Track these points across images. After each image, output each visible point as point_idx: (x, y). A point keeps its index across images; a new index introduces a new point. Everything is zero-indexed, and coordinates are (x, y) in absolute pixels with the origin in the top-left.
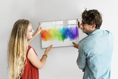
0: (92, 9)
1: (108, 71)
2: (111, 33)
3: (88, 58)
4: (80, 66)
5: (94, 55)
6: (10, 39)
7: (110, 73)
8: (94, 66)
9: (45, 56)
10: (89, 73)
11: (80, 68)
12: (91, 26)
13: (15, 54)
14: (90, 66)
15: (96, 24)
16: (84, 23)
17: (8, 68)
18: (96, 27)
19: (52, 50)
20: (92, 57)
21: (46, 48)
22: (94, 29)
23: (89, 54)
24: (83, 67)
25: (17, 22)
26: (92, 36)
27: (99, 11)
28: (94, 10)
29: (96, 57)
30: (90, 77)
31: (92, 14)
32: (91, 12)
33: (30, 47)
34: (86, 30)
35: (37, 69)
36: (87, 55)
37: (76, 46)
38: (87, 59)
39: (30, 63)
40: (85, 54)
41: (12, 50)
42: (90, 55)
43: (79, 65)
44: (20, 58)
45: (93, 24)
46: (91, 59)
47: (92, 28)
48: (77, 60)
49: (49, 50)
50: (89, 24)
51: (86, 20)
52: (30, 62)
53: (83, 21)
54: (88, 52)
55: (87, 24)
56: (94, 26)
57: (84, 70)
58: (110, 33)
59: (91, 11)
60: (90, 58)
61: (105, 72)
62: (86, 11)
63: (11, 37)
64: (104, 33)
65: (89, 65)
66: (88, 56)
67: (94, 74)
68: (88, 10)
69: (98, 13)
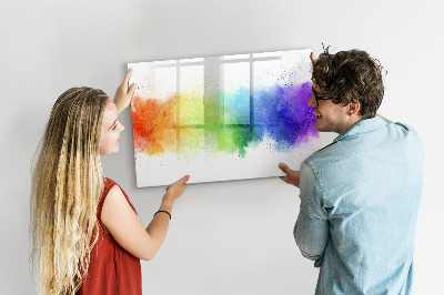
0: (347, 48)
1: (403, 266)
2: (415, 134)
3: (334, 219)
4: (306, 246)
5: (356, 208)
6: (42, 157)
7: (410, 272)
8: (355, 248)
9: (163, 213)
10: (336, 271)
11: (305, 254)
12: (345, 109)
13: (59, 207)
14: (342, 248)
15: (362, 102)
16: (321, 98)
17: (32, 256)
18: (362, 113)
19: (188, 192)
20: (347, 215)
21: (168, 188)
22: (355, 117)
23: (336, 205)
24: (317, 251)
25: (64, 95)
26: (346, 143)
27: (372, 56)
28: (354, 53)
29: (361, 217)
30: (340, 287)
31: (347, 66)
32: (345, 58)
33: (109, 185)
34: (328, 120)
35: (136, 260)
36: (329, 209)
37: (291, 178)
38: (331, 225)
39: (109, 238)
40: (322, 205)
41: (48, 193)
42: (341, 210)
43: (304, 243)
44: (75, 223)
45: (352, 100)
46: (344, 223)
47: (350, 114)
48: (296, 227)
49: (178, 194)
50: (338, 100)
51: (328, 86)
52: (110, 235)
53: (318, 89)
54: (335, 198)
55: (330, 102)
56: (354, 109)
57: (319, 262)
58: (410, 133)
59: (345, 54)
60: (341, 220)
61: (393, 267)
62: (326, 54)
63: (44, 149)
64: (389, 131)
65: (339, 244)
66: (333, 212)
67: (356, 276)
68: (333, 52)
69: (371, 64)
